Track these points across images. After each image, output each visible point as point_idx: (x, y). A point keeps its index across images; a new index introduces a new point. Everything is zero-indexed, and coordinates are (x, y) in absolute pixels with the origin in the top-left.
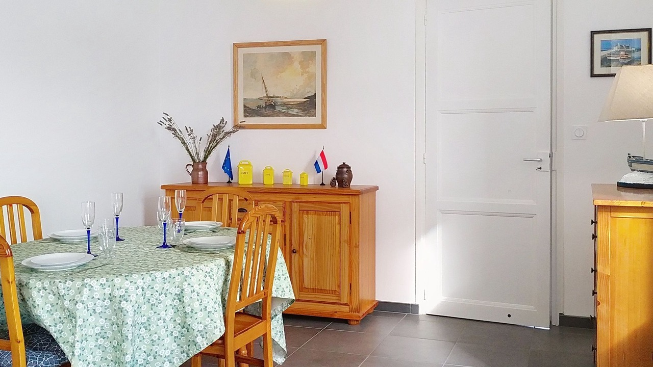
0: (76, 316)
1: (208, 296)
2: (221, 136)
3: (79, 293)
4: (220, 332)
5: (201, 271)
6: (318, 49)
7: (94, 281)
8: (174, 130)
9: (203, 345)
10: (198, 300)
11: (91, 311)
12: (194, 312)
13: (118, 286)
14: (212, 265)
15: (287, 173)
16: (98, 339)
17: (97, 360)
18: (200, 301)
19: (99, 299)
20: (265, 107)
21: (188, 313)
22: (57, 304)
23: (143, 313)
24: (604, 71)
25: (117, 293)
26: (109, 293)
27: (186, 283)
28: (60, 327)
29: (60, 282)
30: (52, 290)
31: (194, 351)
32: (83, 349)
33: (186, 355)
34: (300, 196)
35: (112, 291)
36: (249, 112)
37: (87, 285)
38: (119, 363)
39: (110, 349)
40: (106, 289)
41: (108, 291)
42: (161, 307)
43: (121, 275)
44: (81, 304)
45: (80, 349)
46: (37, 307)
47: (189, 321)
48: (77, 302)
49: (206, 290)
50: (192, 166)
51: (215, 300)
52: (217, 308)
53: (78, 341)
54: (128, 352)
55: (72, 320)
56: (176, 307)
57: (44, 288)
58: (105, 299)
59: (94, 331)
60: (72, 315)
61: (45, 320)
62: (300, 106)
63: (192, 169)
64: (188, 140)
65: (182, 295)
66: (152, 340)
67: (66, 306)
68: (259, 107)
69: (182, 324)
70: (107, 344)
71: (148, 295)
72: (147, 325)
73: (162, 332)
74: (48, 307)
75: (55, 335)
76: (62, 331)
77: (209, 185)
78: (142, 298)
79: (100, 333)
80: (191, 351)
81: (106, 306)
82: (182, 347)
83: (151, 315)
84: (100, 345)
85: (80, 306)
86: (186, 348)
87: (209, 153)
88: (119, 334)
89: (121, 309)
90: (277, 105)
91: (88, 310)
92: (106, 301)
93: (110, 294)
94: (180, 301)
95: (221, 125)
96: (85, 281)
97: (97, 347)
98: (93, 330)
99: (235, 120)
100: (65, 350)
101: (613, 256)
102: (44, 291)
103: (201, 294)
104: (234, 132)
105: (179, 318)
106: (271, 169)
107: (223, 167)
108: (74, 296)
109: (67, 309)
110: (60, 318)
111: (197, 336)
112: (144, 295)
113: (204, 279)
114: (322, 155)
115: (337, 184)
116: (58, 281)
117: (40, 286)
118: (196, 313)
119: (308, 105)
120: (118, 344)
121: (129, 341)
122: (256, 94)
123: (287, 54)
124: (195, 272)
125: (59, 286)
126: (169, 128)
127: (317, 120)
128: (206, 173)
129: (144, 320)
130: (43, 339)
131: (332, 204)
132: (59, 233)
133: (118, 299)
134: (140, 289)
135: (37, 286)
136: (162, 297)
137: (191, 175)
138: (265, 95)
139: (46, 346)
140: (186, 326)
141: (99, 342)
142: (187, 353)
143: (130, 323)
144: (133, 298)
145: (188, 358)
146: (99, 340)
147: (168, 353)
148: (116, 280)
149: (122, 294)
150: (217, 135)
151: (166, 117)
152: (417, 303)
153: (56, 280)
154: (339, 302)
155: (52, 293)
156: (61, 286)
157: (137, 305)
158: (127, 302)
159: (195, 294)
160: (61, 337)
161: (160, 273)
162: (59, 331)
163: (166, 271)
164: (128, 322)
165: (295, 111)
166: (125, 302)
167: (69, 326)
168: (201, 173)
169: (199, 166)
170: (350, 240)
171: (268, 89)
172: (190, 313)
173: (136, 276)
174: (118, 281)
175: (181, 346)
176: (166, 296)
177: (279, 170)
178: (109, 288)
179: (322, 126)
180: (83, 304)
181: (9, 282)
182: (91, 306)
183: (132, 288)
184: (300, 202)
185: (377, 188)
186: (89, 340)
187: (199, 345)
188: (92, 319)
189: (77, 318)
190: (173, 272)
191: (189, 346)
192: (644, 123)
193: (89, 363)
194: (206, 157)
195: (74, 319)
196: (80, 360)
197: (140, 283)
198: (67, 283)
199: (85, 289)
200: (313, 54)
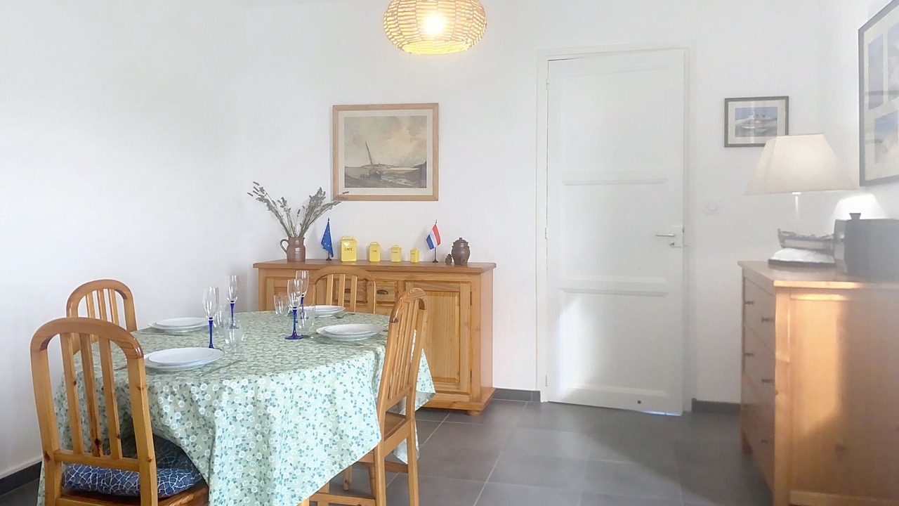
0: (215, 425)
1: (363, 396)
2: (319, 209)
3: (218, 398)
4: (378, 438)
5: (352, 367)
6: (429, 113)
7: (234, 383)
8: (267, 201)
9: (359, 454)
10: (352, 402)
11: (231, 419)
12: (348, 415)
13: (262, 388)
14: (362, 359)
15: (395, 250)
16: (238, 452)
17: (238, 477)
18: (354, 402)
19: (240, 404)
20: (369, 177)
21: (341, 417)
22: (189, 411)
23: (290, 419)
24: (740, 140)
25: (262, 397)
26: (252, 396)
27: (338, 382)
28: (193, 439)
29: (193, 385)
30: (182, 395)
31: (348, 462)
32: (222, 465)
33: (338, 467)
34: (414, 275)
35: (256, 394)
36: (351, 181)
37: (226, 389)
38: (264, 480)
39: (253, 464)
40: (249, 392)
41: (250, 394)
42: (310, 411)
43: (265, 375)
44: (220, 411)
45: (220, 465)
46: (164, 417)
47: (342, 426)
48: (215, 409)
49: (360, 390)
50: (288, 241)
51: (369, 400)
52: (373, 410)
53: (217, 456)
54: (276, 467)
55: (207, 431)
56: (326, 410)
57: (173, 393)
58: (247, 404)
59: (234, 443)
60: (208, 424)
61: (174, 431)
62: (409, 175)
63: (288, 245)
64: (281, 211)
65: (334, 395)
66: (300, 450)
67: (202, 413)
68: (362, 176)
69: (334, 430)
70: (249, 457)
71: (296, 398)
72: (294, 432)
73: (311, 441)
74: (178, 416)
75: (187, 450)
76: (196, 444)
77: (307, 263)
78: (290, 401)
79: (241, 444)
80: (344, 462)
81: (248, 412)
82: (334, 457)
83: (298, 421)
84: (241, 459)
85: (218, 413)
86: (338, 458)
87: (306, 228)
88: (265, 446)
89: (267, 416)
90: (383, 175)
91: (227, 418)
92: (248, 406)
93: (253, 398)
94: (331, 403)
95: (319, 196)
96: (224, 383)
97: (238, 462)
98: (232, 441)
99: (335, 189)
100: (201, 466)
101: (793, 340)
102: (172, 396)
103: (355, 394)
104: (335, 204)
105: (330, 423)
106: (377, 245)
107: (322, 243)
108: (211, 401)
109: (203, 417)
110: (193, 428)
111: (352, 443)
112: (292, 398)
113: (356, 376)
114: (435, 229)
115: (453, 261)
116: (190, 384)
117: (168, 390)
118: (350, 417)
119: (418, 176)
120: (263, 458)
121: (278, 453)
122: (359, 161)
123: (394, 119)
124: (347, 369)
125: (192, 390)
126: (262, 199)
127: (428, 191)
128: (303, 250)
129: (291, 427)
130: (167, 453)
131: (451, 284)
132: (163, 322)
133: (263, 404)
134: (288, 391)
135: (164, 390)
136: (312, 400)
137: (285, 251)
138: (369, 163)
139: (172, 462)
140: (339, 432)
141: (239, 455)
142: (340, 464)
143: (278, 432)
144: (281, 402)
145: (341, 470)
146: (240, 453)
147: (317, 464)
148: (260, 381)
149: (268, 398)
150: (315, 207)
151: (258, 188)
152: (538, 390)
153: (187, 383)
154: (458, 391)
155: (182, 398)
156: (194, 389)
157: (285, 410)
158: (274, 406)
159: (348, 394)
160: (195, 451)
161: (308, 371)
162: (192, 443)
163: (316, 369)
164: (276, 430)
165: (403, 181)
166: (272, 407)
167: (204, 438)
168: (297, 249)
169: (295, 242)
170: (471, 321)
171: (373, 157)
172: (343, 417)
173: (282, 376)
174: (262, 382)
175: (332, 455)
176: (316, 398)
177: (385, 246)
178: (252, 391)
179: (434, 198)
180: (222, 411)
181: (140, 389)
182: (231, 413)
183: (279, 390)
184: (415, 281)
185: (495, 266)
186: (229, 453)
187: (355, 455)
188: (231, 429)
189: (217, 428)
190: (323, 369)
191: (342, 455)
192: (797, 198)
193: (229, 481)
194: (303, 232)
195: (211, 430)
196: (220, 478)
197: (288, 384)
198: (202, 385)
199: (224, 393)
200: (424, 118)
